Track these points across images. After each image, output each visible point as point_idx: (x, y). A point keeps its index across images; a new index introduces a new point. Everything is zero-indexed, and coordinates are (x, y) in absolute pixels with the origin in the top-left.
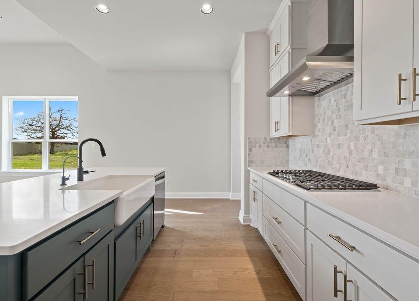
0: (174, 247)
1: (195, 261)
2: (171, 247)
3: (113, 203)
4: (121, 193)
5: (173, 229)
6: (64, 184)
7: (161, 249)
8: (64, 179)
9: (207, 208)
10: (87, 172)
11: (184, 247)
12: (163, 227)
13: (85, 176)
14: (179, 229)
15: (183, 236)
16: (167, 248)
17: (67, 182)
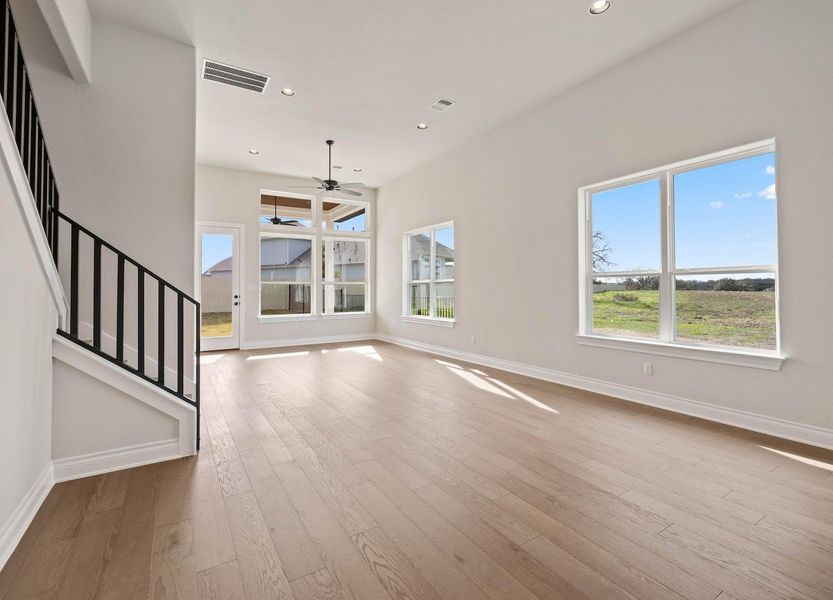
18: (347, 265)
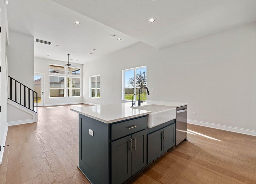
0: (189, 154)
1: (202, 168)
2: (187, 153)
3: (147, 116)
4: (151, 112)
5: (192, 144)
6: (132, 106)
7: (180, 152)
8: (133, 104)
9: (228, 138)
10: (142, 102)
11: (197, 157)
12: (185, 140)
13: (141, 104)
14: (197, 145)
15: (198, 150)
16: (184, 153)
17: (134, 105)
18: (76, 83)
